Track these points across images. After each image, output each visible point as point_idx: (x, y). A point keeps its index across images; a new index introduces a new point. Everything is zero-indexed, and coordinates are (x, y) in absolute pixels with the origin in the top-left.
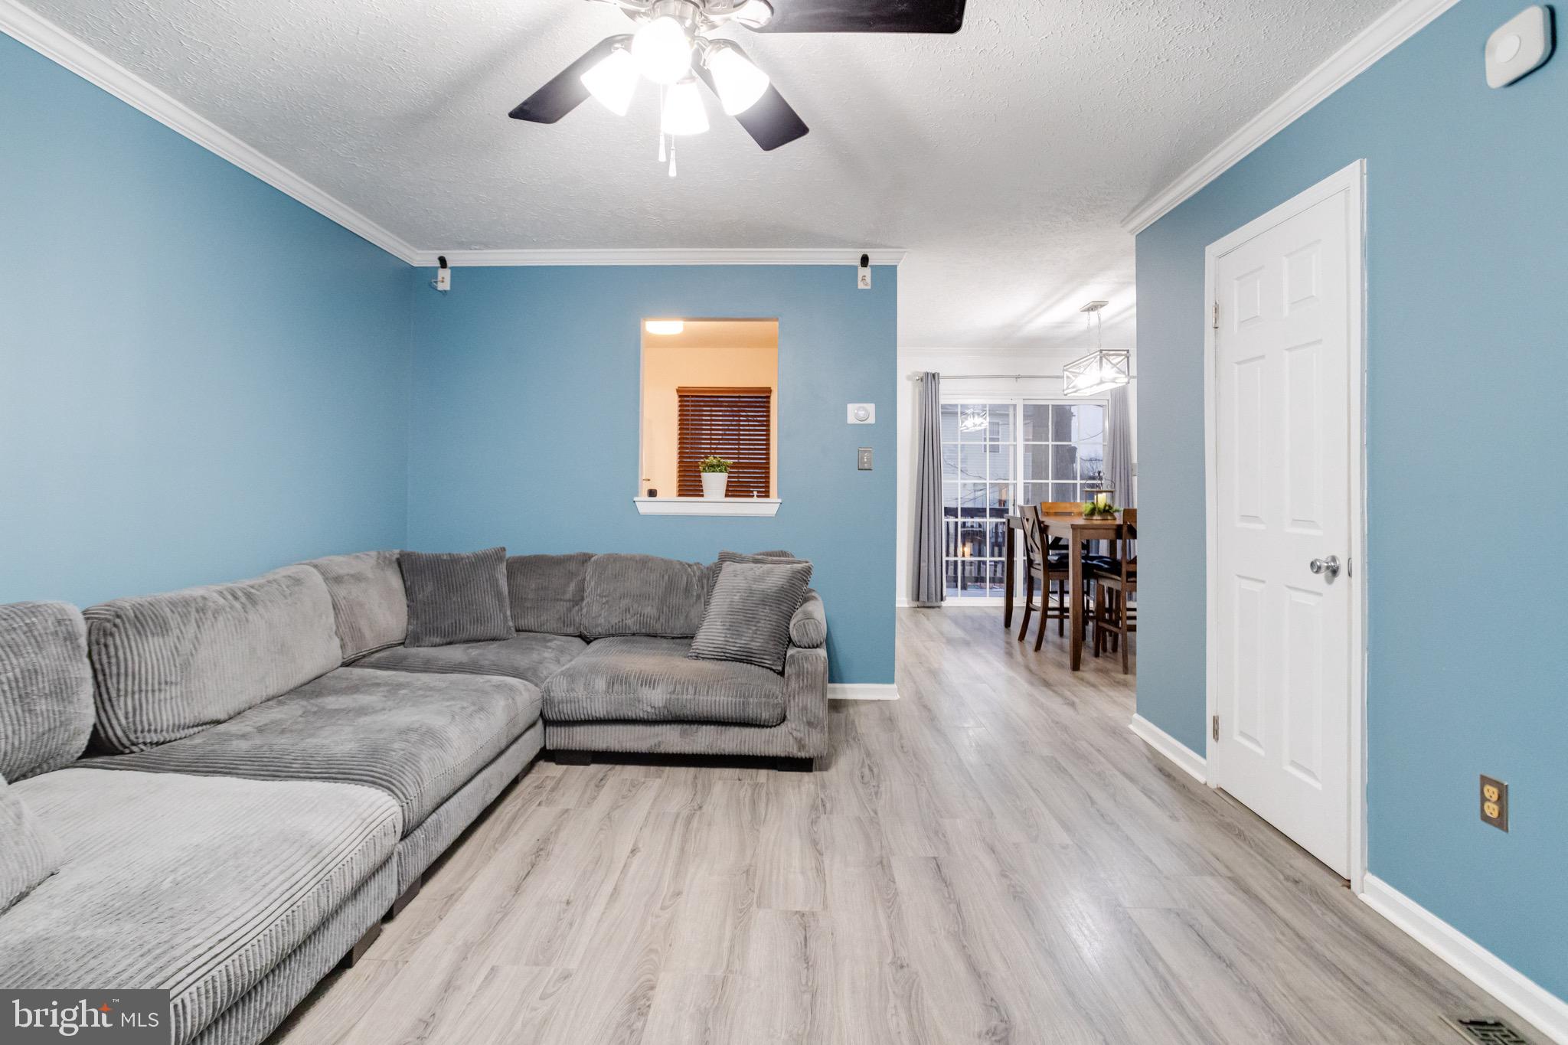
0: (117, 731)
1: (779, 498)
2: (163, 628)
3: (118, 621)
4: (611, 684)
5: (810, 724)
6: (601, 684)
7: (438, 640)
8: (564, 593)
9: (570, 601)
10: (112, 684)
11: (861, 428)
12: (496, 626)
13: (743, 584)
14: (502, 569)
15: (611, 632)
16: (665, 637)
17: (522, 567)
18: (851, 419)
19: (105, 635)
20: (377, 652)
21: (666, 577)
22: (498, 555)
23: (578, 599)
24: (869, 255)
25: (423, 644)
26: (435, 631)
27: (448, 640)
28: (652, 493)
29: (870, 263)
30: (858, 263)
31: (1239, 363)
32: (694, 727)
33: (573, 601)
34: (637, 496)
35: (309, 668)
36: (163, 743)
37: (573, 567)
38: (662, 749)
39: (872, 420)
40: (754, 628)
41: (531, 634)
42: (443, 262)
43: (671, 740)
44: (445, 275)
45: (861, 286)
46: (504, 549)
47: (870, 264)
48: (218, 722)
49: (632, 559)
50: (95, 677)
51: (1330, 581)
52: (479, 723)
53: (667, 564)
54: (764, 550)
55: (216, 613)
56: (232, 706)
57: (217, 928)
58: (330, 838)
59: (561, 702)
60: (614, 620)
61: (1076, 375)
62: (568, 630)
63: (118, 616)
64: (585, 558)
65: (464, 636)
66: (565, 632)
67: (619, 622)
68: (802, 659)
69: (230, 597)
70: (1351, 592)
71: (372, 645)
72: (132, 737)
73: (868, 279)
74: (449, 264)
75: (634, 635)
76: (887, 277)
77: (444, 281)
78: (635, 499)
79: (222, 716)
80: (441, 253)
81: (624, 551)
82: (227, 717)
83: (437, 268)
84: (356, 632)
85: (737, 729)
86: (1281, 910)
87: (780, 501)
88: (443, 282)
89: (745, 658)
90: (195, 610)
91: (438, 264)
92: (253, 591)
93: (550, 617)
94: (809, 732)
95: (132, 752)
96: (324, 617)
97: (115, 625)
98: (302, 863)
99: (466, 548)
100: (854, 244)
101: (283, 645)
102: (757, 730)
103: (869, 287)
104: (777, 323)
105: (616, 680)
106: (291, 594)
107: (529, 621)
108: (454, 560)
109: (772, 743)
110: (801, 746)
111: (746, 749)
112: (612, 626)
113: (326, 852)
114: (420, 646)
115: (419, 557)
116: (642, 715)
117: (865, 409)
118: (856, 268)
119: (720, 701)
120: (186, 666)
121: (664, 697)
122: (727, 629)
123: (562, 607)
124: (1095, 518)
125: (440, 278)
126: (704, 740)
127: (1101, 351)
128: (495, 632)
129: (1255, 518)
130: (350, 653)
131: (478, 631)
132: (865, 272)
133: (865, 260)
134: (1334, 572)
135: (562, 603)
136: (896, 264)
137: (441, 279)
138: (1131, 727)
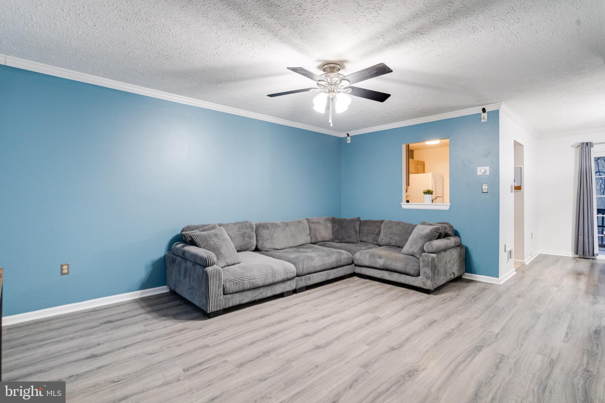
0: (259, 247)
2: (268, 228)
3: (260, 226)
4: (370, 256)
5: (427, 278)
6: (368, 256)
8: (375, 231)
9: (376, 234)
10: (259, 237)
11: (483, 176)
12: (354, 239)
14: (358, 223)
17: (363, 223)
18: (479, 173)
19: (258, 228)
20: (321, 242)
21: (404, 229)
22: (358, 219)
23: (379, 234)
24: (485, 108)
25: (334, 242)
27: (341, 241)
28: (408, 201)
30: (481, 112)
32: (393, 273)
34: (402, 202)
35: (301, 242)
36: (267, 251)
37: (378, 224)
39: (488, 173)
40: (417, 245)
41: (365, 243)
43: (386, 275)
44: (349, 138)
45: (483, 121)
46: (360, 218)
47: (486, 111)
48: (278, 249)
49: (395, 222)
50: (256, 236)
52: (326, 259)
53: (405, 224)
55: (279, 226)
56: (282, 247)
57: (252, 274)
58: (276, 268)
59: (358, 260)
62: (375, 242)
63: (260, 225)
64: (382, 222)
65: (345, 241)
68: (425, 256)
69: (283, 224)
71: (320, 240)
72: (262, 248)
73: (486, 118)
74: (349, 135)
75: (393, 246)
76: (495, 115)
78: (401, 203)
79: (279, 248)
80: (347, 133)
81: (393, 220)
82: (280, 249)
83: (347, 137)
84: (316, 237)
85: (404, 276)
90: (275, 225)
91: (347, 136)
92: (288, 223)
93: (370, 238)
94: (426, 280)
95: (262, 252)
96: (306, 231)
97: (259, 227)
98: (270, 270)
99: (348, 217)
100: (479, 105)
101: (294, 236)
102: (410, 277)
103: (486, 121)
104: (449, 140)
105: (372, 256)
106: (297, 225)
107: (364, 239)
108: (345, 220)
109: (415, 282)
110: (425, 285)
111: (407, 282)
113: (275, 270)
115: (336, 218)
116: (378, 267)
117: (485, 169)
118: (480, 114)
119: (399, 266)
120: (272, 237)
122: (411, 246)
123: (374, 236)
125: (348, 140)
126: (395, 277)
128: (354, 241)
130: (313, 241)
131: (348, 240)
132: (485, 115)
133: (484, 110)
135: (374, 234)
136: (498, 109)
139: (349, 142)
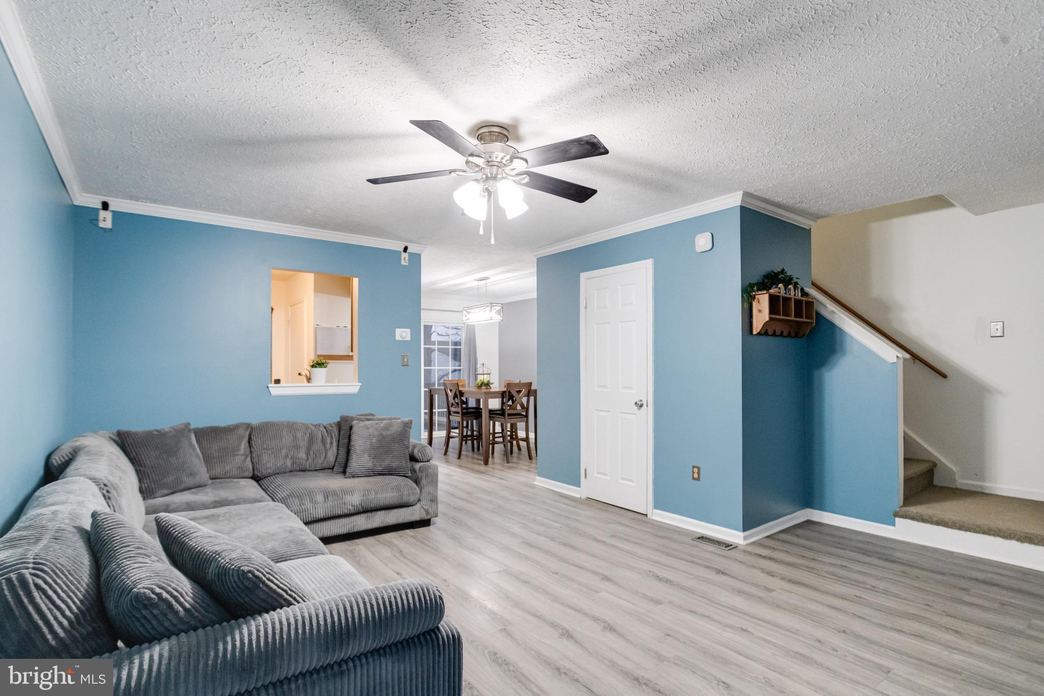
1: (359, 382)
5: (431, 501)
6: (320, 498)
7: (166, 492)
8: (239, 450)
9: (243, 455)
11: (403, 343)
12: (198, 478)
13: (376, 433)
14: (192, 437)
15: (277, 471)
16: (311, 471)
18: (398, 338)
22: (187, 427)
23: (250, 453)
24: (408, 246)
25: (157, 496)
26: (165, 486)
27: (172, 490)
28: (277, 381)
29: (408, 251)
30: (402, 250)
31: (597, 324)
32: (373, 513)
33: (245, 455)
34: (268, 384)
37: (242, 432)
38: (356, 530)
39: (408, 338)
40: (392, 455)
41: (220, 480)
42: (105, 206)
43: (362, 523)
44: (106, 216)
45: (403, 263)
46: (189, 424)
51: (639, 409)
54: (359, 413)
60: (279, 464)
61: (469, 313)
62: (245, 474)
64: (247, 426)
65: (183, 486)
66: (243, 476)
67: (282, 465)
70: (648, 412)
73: (407, 260)
74: (111, 208)
76: (416, 259)
77: (106, 220)
78: (267, 386)
80: (105, 199)
83: (99, 209)
86: (637, 527)
87: (360, 384)
88: (104, 221)
89: (389, 472)
91: (100, 206)
93: (231, 467)
100: (401, 239)
103: (407, 264)
107: (218, 470)
108: (161, 434)
112: (278, 468)
114: (154, 498)
117: (406, 332)
118: (400, 252)
121: (360, 499)
122: (374, 458)
123: (238, 460)
124: (482, 388)
127: (491, 303)
128: (199, 482)
129: (605, 387)
132: (406, 256)
133: (406, 249)
134: (641, 406)
135: (238, 457)
136: (422, 253)
137: (102, 219)
138: (536, 483)
139: (108, 224)
